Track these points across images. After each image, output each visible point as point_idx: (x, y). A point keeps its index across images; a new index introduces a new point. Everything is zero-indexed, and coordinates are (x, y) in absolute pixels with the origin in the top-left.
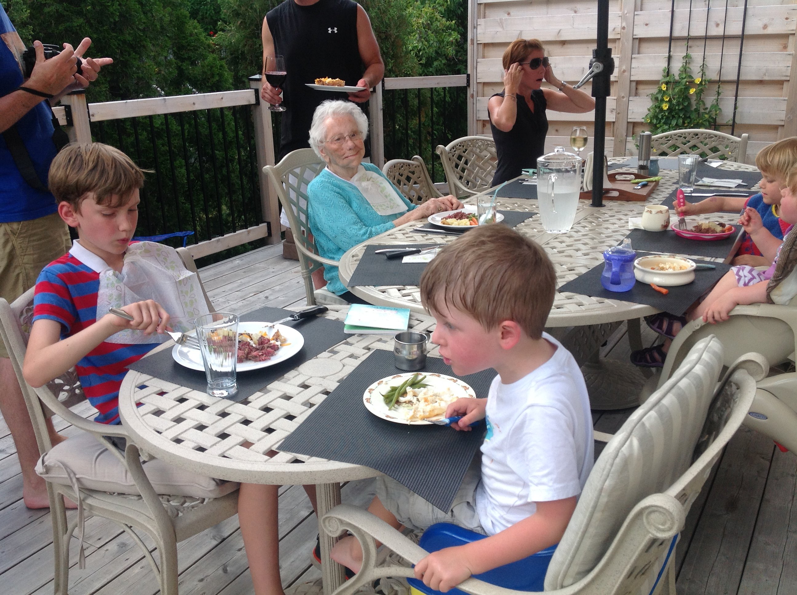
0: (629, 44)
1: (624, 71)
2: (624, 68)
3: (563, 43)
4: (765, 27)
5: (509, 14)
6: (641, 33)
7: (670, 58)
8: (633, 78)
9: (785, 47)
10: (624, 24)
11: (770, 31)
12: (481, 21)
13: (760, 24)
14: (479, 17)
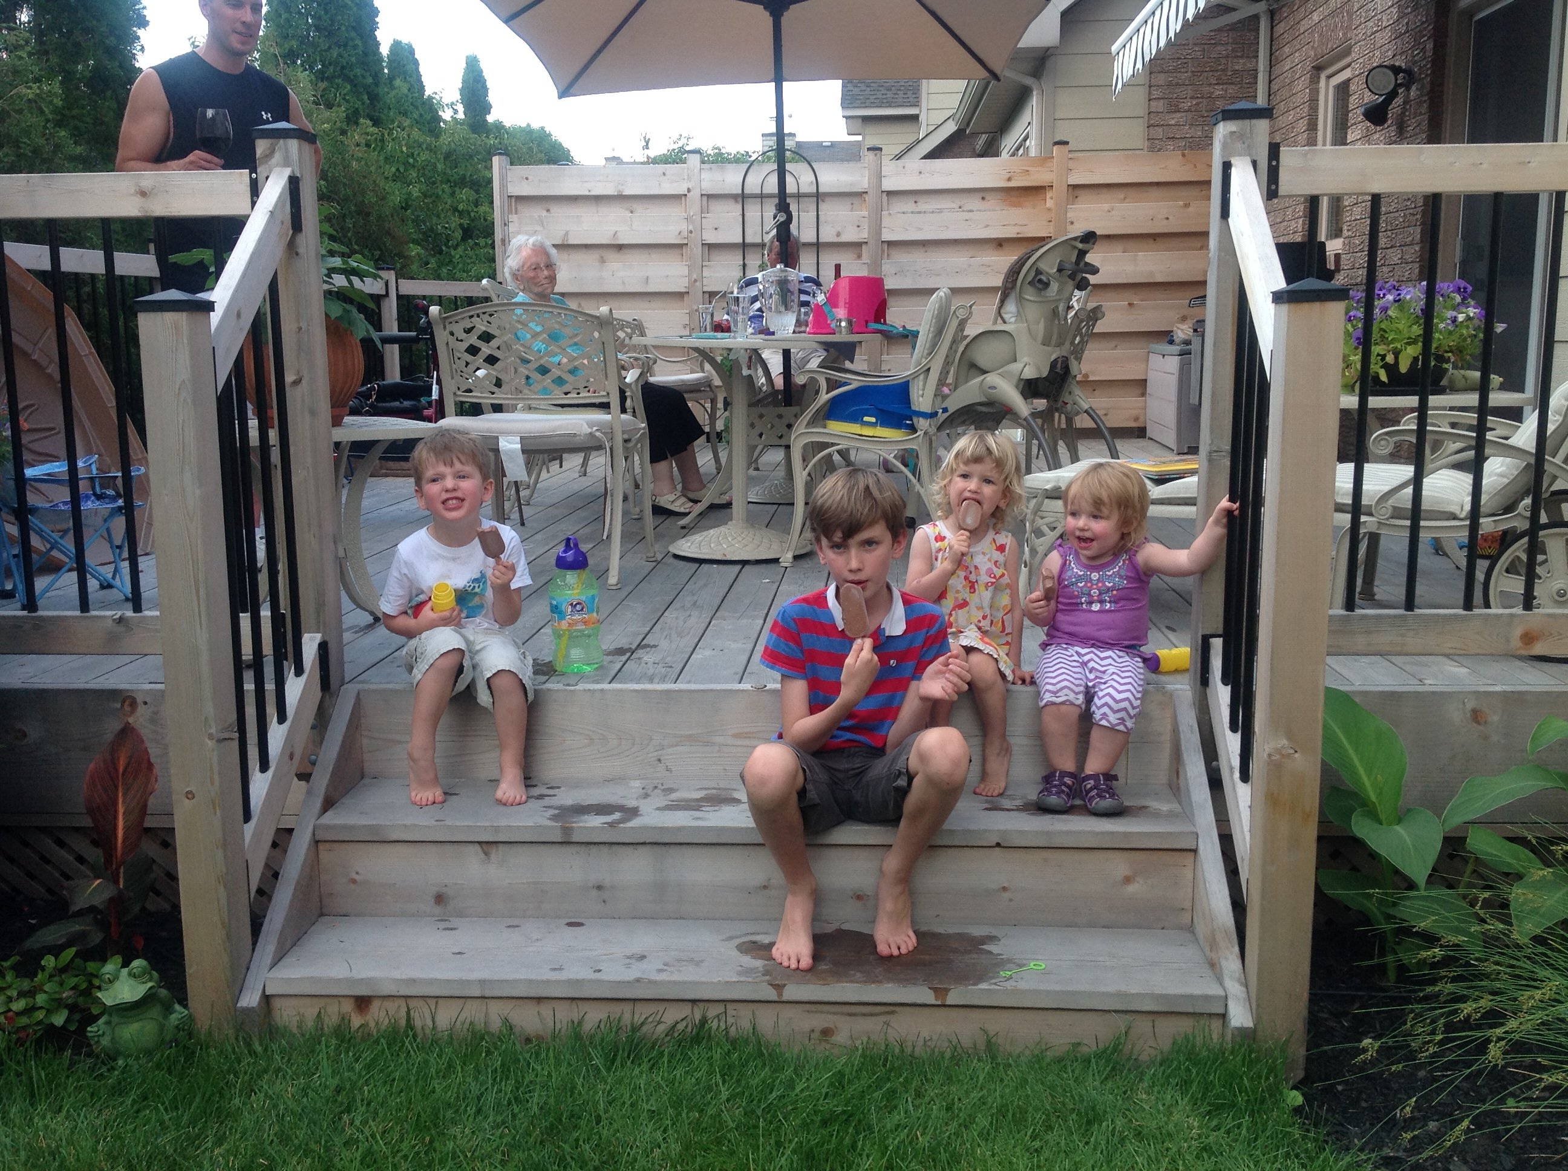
0: (698, 250)
1: (695, 281)
2: (695, 276)
3: (620, 247)
4: (838, 235)
5: (548, 211)
6: (711, 238)
7: (744, 266)
8: (705, 289)
9: (859, 257)
10: (691, 228)
11: (844, 238)
12: (513, 218)
13: (833, 232)
14: (510, 212)
